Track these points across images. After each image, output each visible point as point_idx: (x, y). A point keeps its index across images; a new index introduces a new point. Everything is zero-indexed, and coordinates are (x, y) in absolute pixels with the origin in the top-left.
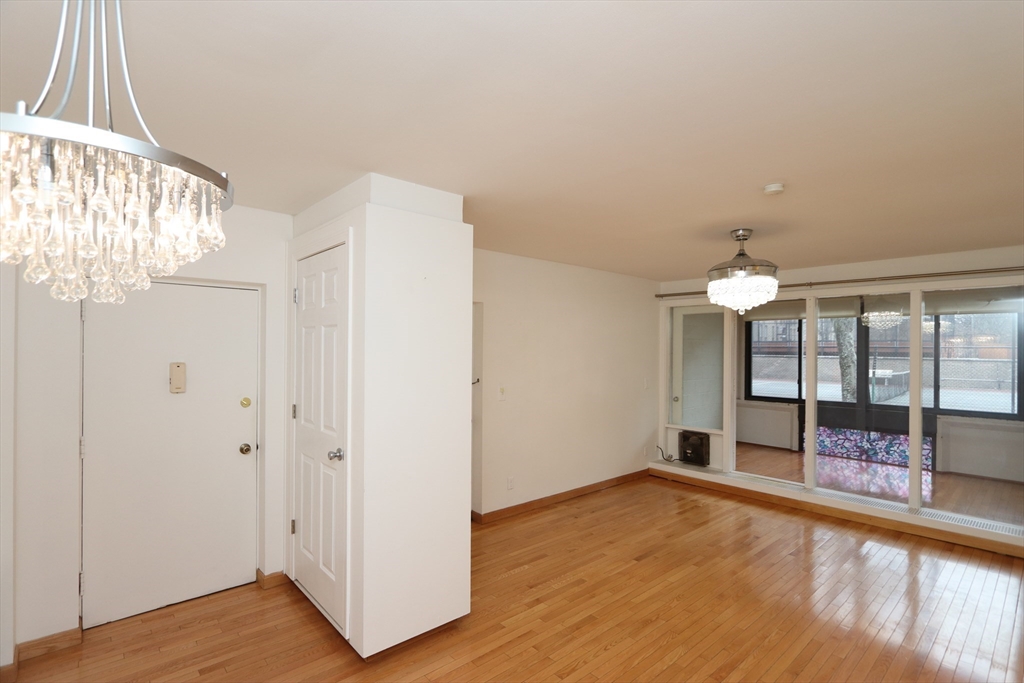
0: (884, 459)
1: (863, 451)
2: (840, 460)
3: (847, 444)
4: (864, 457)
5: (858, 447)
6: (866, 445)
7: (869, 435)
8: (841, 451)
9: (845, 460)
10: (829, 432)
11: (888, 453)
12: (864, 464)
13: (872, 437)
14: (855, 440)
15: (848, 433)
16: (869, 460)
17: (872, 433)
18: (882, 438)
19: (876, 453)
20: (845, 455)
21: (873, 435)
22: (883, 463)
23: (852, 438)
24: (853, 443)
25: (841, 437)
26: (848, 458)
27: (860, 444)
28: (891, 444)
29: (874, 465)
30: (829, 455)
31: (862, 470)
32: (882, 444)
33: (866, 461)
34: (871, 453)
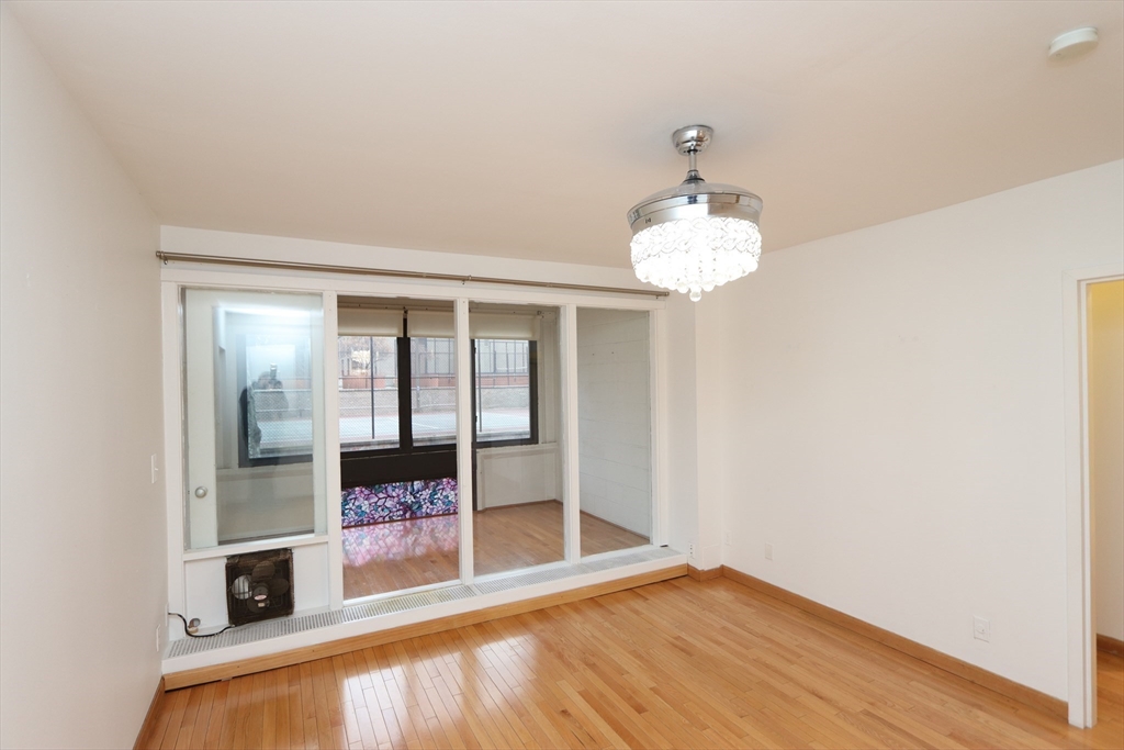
0: (428, 511)
1: (407, 508)
2: (381, 526)
3: (389, 504)
4: (408, 515)
5: (401, 504)
6: (410, 499)
7: (412, 485)
8: (382, 514)
9: (387, 525)
10: (367, 492)
11: (432, 503)
12: (408, 523)
13: (415, 488)
14: (398, 496)
15: (390, 489)
16: (414, 517)
17: (415, 483)
18: (426, 487)
19: (420, 507)
20: (387, 519)
21: (417, 484)
22: (428, 516)
23: (394, 494)
24: (396, 499)
25: (381, 495)
26: (392, 520)
27: (403, 500)
28: (435, 492)
29: (418, 521)
30: (369, 524)
31: (407, 532)
32: (426, 494)
33: (411, 518)
34: (415, 507)
